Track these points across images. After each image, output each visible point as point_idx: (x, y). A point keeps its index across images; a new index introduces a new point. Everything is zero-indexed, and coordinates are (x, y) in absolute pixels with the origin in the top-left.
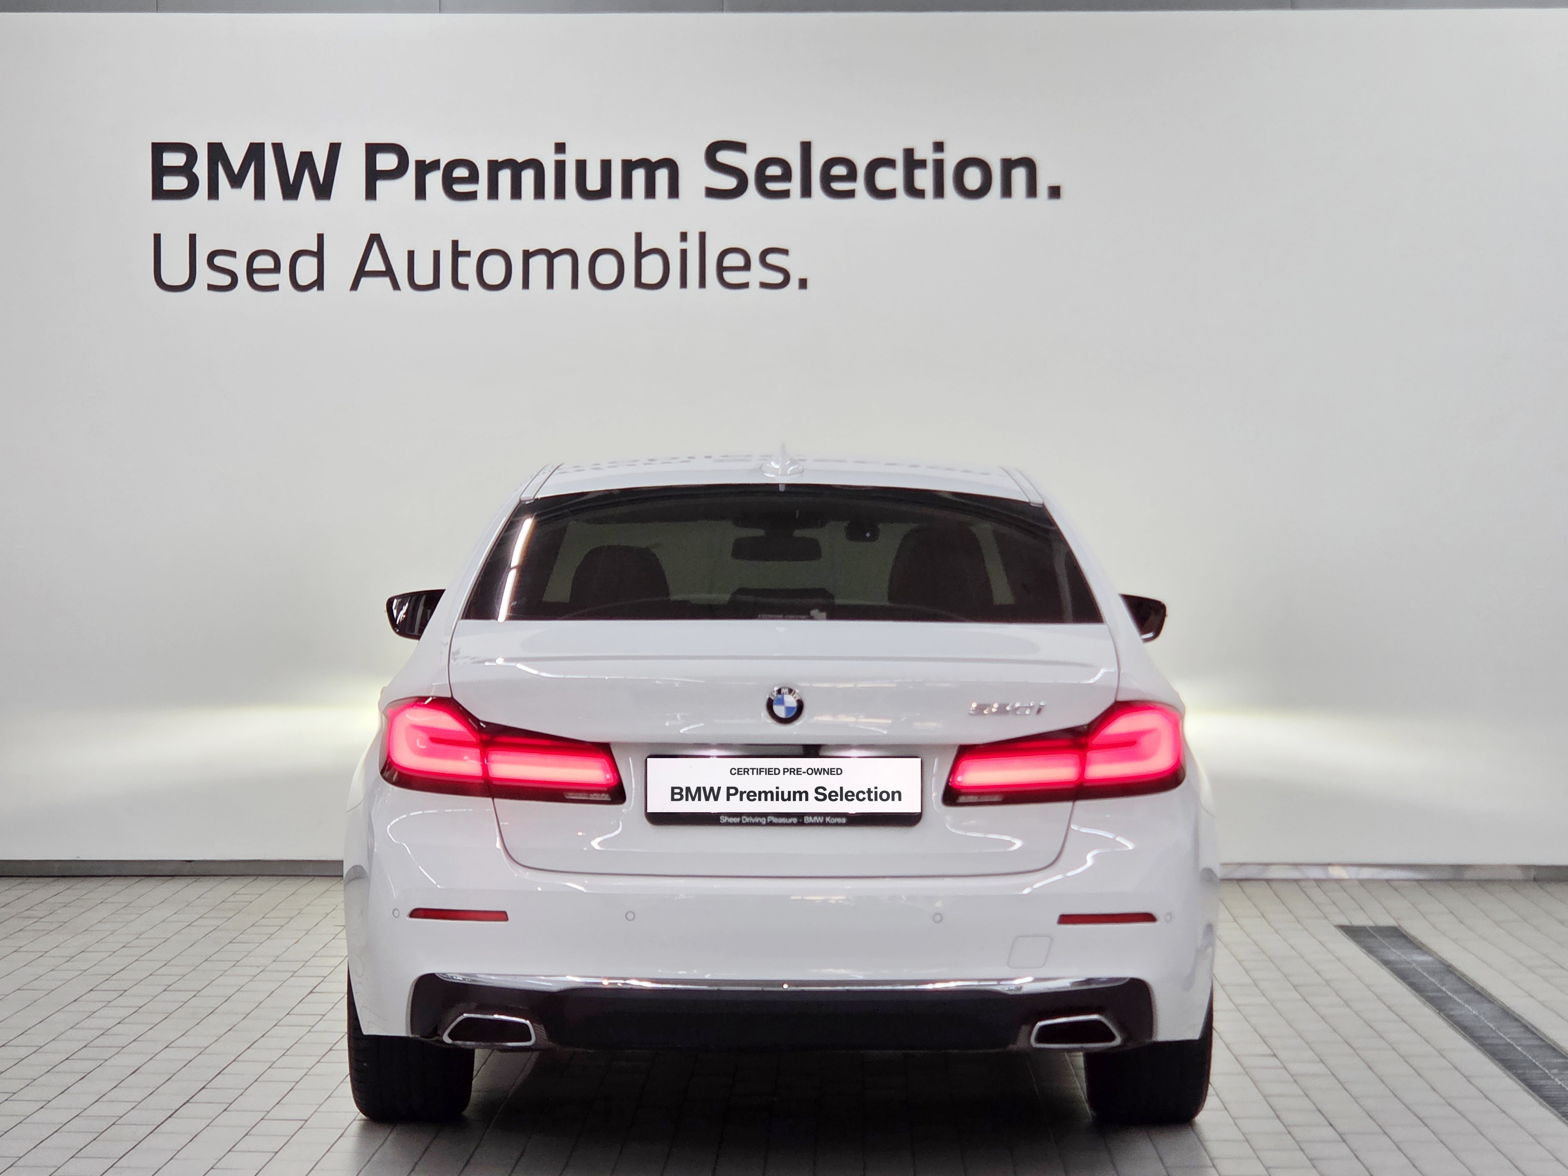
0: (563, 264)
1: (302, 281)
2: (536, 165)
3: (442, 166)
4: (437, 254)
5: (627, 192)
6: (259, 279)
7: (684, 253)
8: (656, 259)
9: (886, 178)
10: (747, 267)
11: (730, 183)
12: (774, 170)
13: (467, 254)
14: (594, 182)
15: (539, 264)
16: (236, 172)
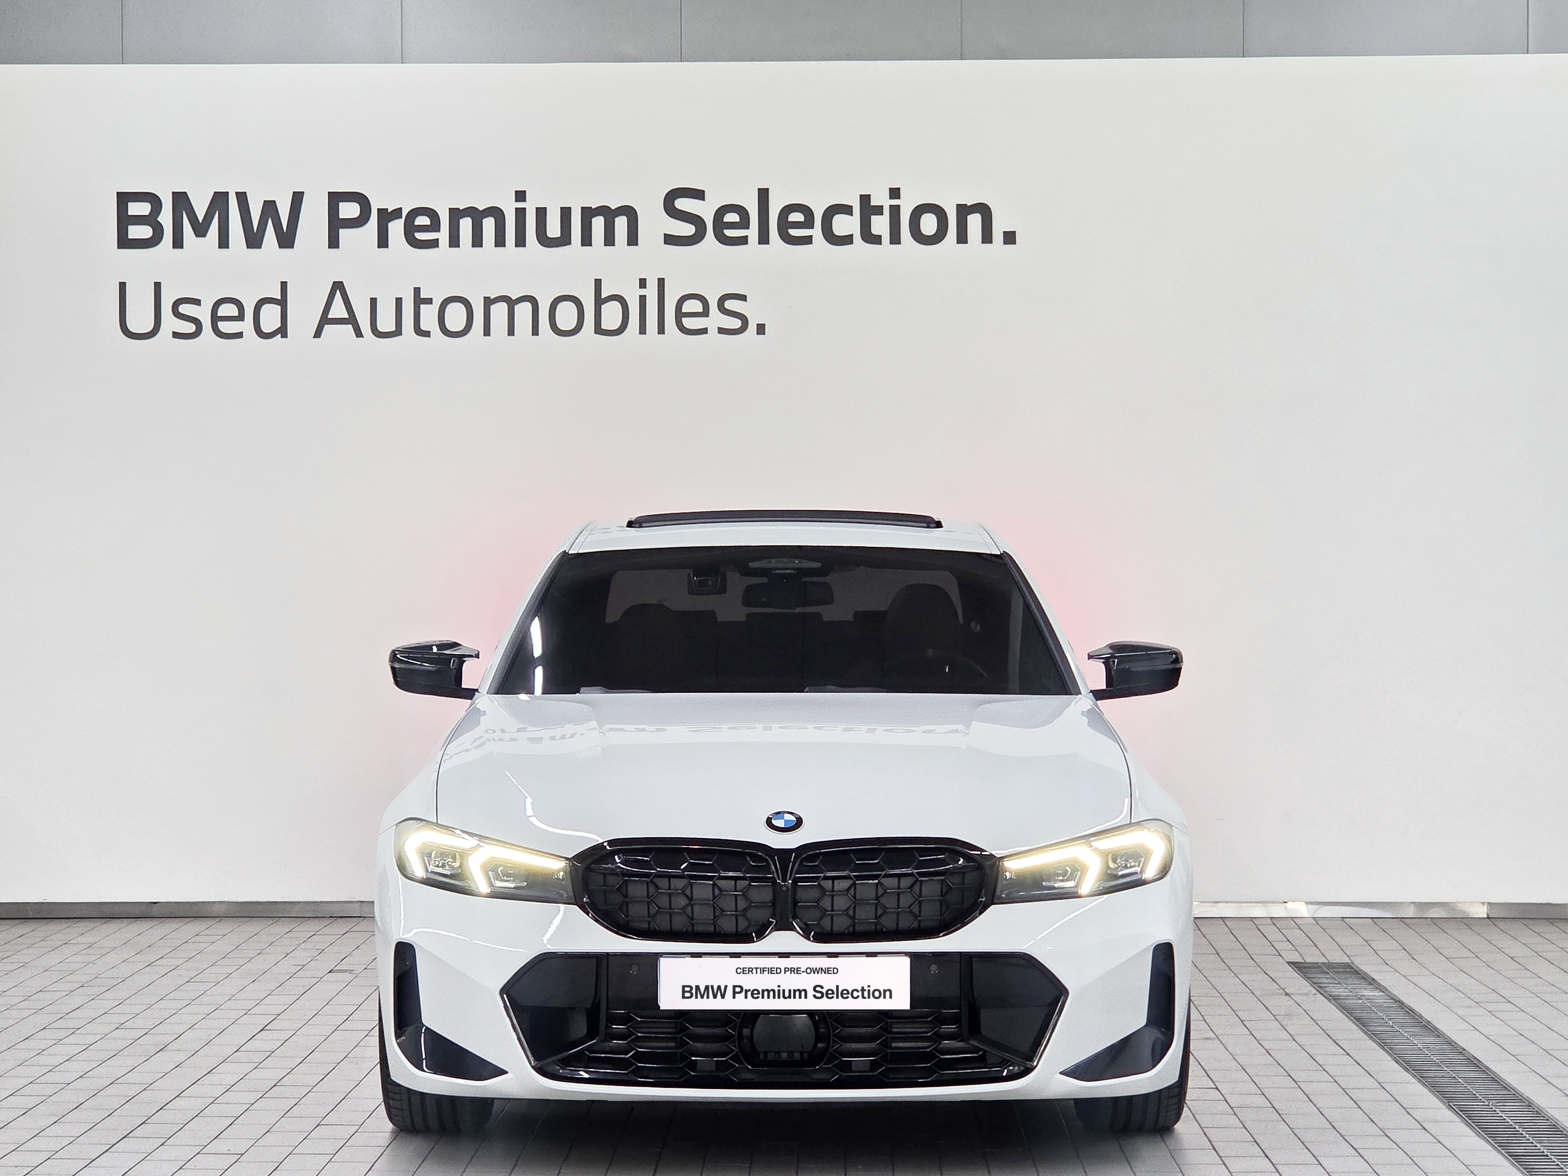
0: (523, 311)
1: (266, 328)
2: (497, 213)
3: (404, 215)
4: (399, 301)
5: (587, 241)
6: (223, 326)
7: (643, 299)
8: (616, 305)
9: (843, 225)
10: (705, 313)
11: (688, 230)
12: (732, 217)
13: (429, 301)
14: (554, 230)
15: (499, 311)
16: (201, 221)
